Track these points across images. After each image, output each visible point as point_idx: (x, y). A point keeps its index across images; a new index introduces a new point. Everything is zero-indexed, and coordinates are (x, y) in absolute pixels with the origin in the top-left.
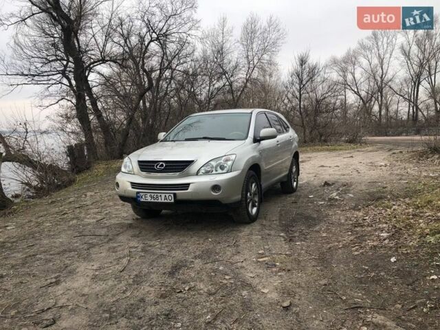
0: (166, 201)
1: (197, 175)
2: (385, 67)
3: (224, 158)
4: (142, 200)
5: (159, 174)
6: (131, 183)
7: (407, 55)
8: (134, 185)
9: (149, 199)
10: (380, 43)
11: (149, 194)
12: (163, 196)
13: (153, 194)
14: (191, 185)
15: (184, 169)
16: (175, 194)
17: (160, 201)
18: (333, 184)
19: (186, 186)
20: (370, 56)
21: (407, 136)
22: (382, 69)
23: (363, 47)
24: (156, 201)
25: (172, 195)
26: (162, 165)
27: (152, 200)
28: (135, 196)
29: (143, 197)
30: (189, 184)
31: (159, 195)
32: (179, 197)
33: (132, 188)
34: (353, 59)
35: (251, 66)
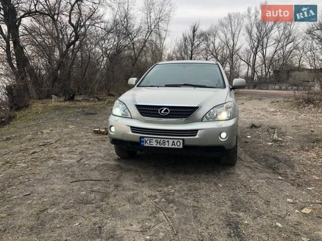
0: (173, 146)
1: (202, 121)
2: (235, 40)
3: (225, 105)
4: (146, 145)
5: (164, 120)
6: (131, 127)
7: (250, 33)
8: (134, 129)
9: (154, 144)
10: (233, 23)
11: (155, 140)
12: (171, 141)
13: (159, 140)
14: (199, 131)
15: (190, 115)
16: (183, 140)
17: (166, 146)
18: (260, 127)
19: (194, 132)
20: (226, 32)
21: (248, 89)
22: (233, 41)
23: (222, 25)
24: (162, 146)
25: (181, 141)
26: (166, 111)
27: (158, 145)
28: (138, 140)
29: (148, 142)
30: (197, 130)
31: (166, 140)
32: (187, 143)
33: (133, 132)
34: (214, 33)
35: (150, 30)
